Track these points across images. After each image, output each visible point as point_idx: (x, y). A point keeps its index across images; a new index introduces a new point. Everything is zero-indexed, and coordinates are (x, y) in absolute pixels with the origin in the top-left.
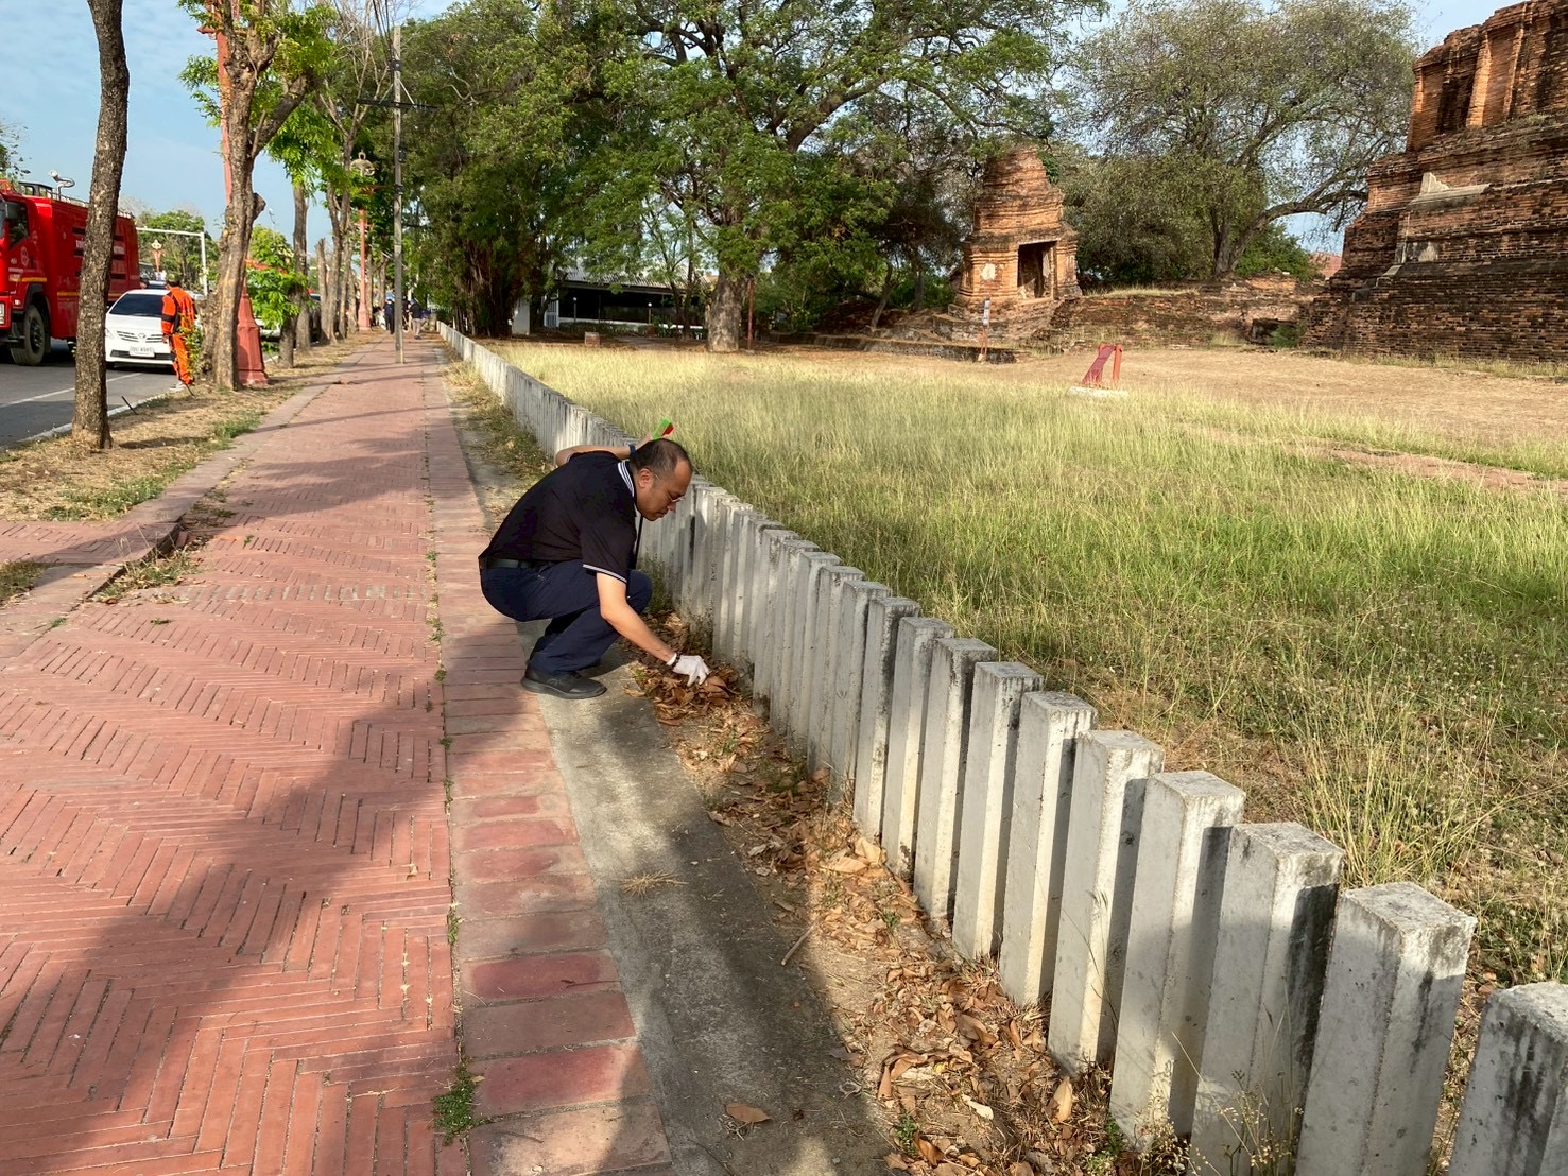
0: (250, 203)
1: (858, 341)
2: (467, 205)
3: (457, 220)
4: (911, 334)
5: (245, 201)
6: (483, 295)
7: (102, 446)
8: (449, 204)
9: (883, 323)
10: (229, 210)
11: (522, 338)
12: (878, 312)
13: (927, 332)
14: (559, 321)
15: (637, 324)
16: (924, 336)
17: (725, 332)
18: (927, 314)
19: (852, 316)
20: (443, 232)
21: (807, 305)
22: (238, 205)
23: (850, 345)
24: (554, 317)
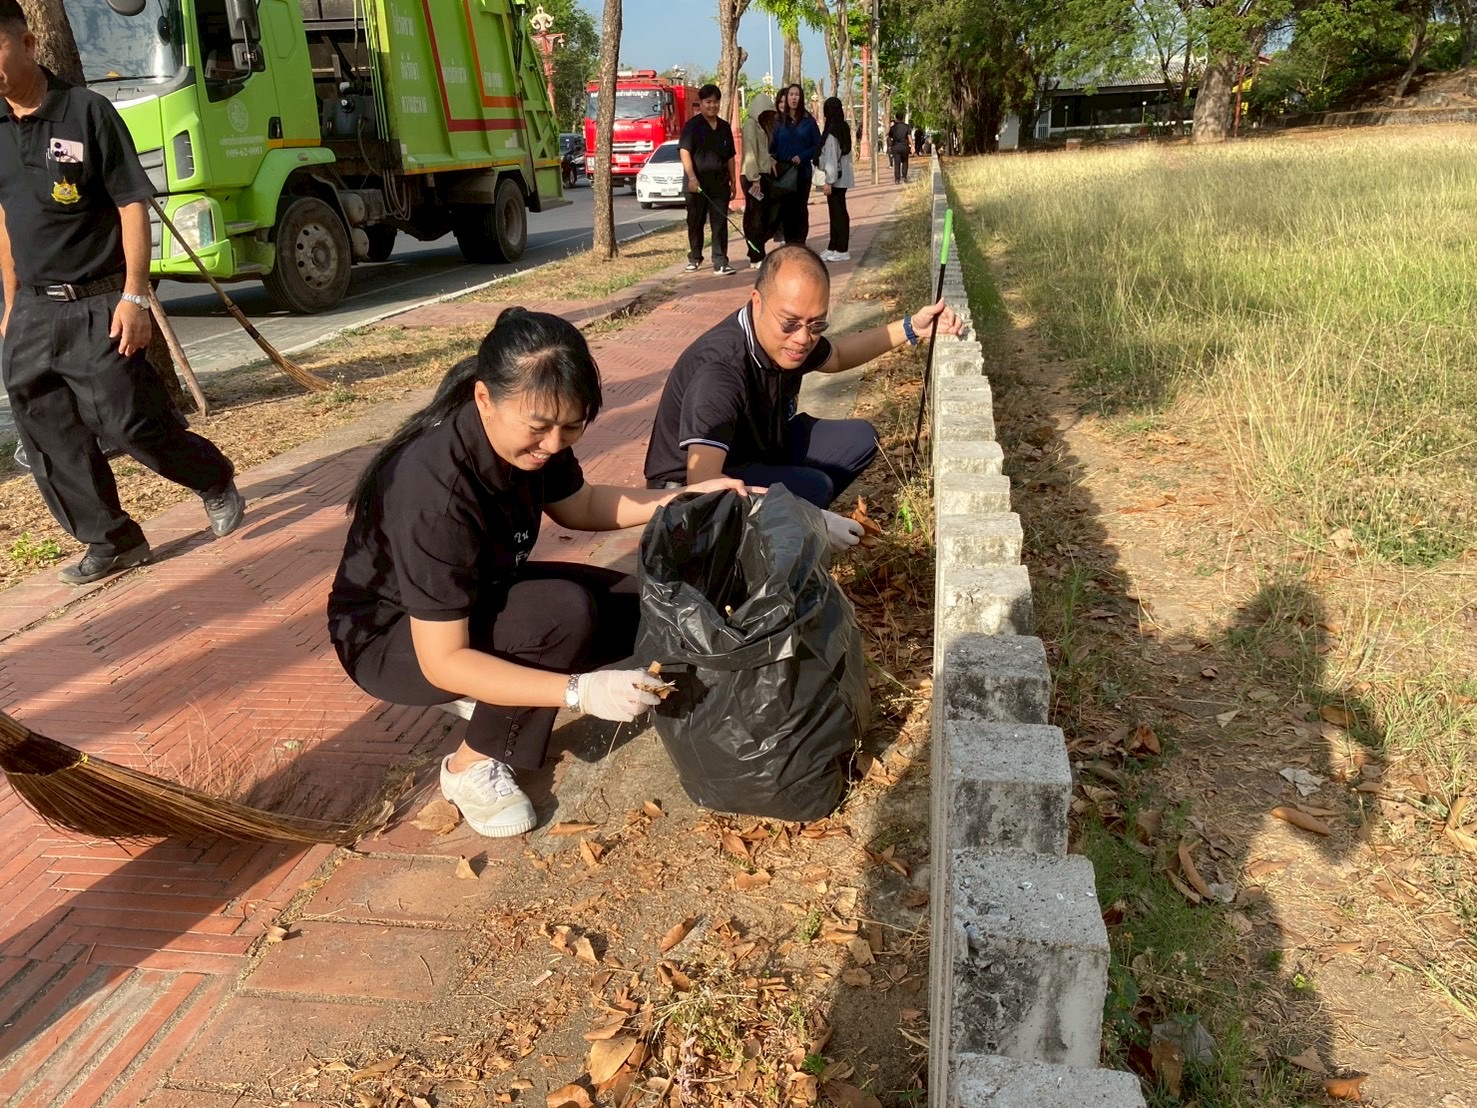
0: (736, 56)
1: (1371, 114)
2: (956, 27)
3: (948, 44)
4: (1439, 100)
5: (731, 55)
6: (970, 114)
7: (611, 256)
8: (940, 29)
9: (1407, 93)
10: (720, 63)
11: (1010, 151)
12: (1407, 77)
13: (1458, 96)
14: (1051, 130)
15: (1130, 125)
16: (1454, 100)
17: (1211, 120)
18: (1462, 74)
19: (1374, 88)
20: (934, 57)
21: (1328, 81)
22: (727, 59)
23: (1362, 120)
24: (1045, 126)
